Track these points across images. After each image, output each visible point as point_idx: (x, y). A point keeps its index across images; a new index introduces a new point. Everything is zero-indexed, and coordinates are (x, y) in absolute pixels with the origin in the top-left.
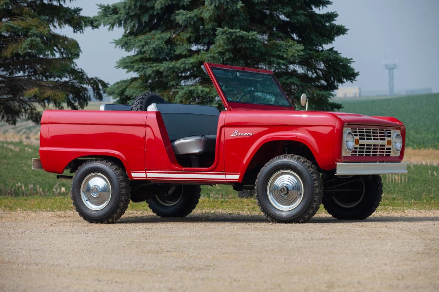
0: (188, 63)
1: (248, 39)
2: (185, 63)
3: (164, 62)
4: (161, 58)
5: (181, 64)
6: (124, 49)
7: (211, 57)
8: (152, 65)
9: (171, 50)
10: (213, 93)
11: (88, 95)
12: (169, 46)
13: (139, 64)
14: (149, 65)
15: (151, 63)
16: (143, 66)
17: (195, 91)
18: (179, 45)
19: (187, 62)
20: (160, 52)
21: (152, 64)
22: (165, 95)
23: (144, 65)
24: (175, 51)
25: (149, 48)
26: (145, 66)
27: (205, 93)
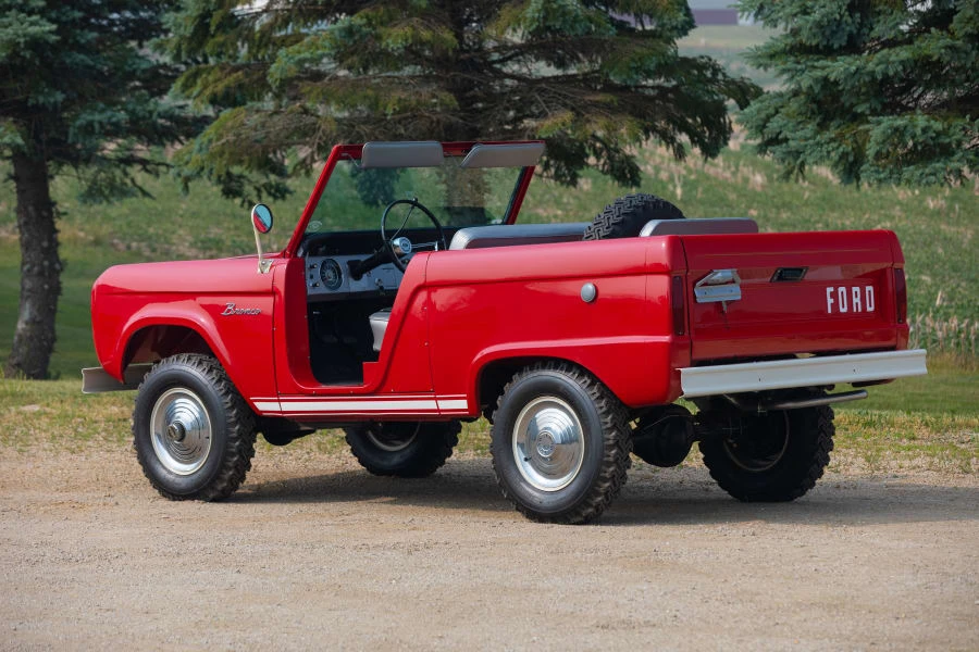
0: (893, 62)
2: (888, 62)
3: (838, 58)
4: (836, 46)
5: (877, 65)
6: (762, 22)
7: (946, 47)
8: (816, 64)
9: (861, 25)
10: (953, 135)
11: (727, 121)
12: (858, 15)
13: (785, 63)
14: (809, 64)
15: (816, 57)
16: (795, 65)
17: (909, 128)
18: (885, 12)
19: (893, 58)
20: (834, 33)
21: (818, 60)
22: (847, 136)
23: (798, 63)
24: (872, 29)
25: (807, 21)
26: (799, 67)
27: (934, 135)
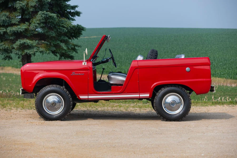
1: (53, 17)
